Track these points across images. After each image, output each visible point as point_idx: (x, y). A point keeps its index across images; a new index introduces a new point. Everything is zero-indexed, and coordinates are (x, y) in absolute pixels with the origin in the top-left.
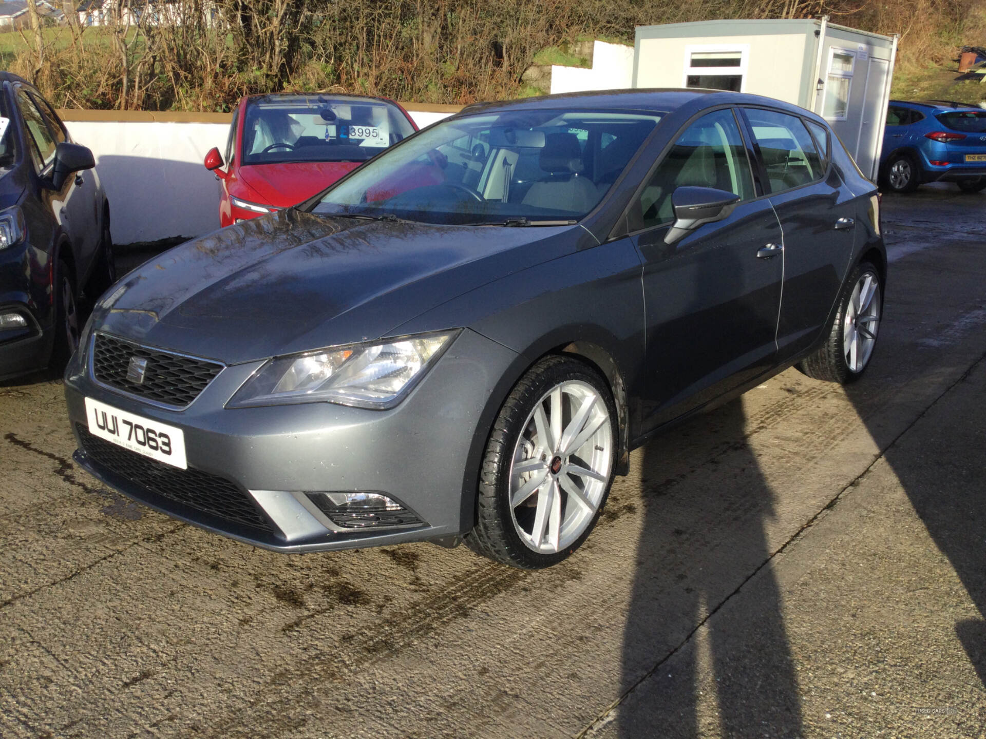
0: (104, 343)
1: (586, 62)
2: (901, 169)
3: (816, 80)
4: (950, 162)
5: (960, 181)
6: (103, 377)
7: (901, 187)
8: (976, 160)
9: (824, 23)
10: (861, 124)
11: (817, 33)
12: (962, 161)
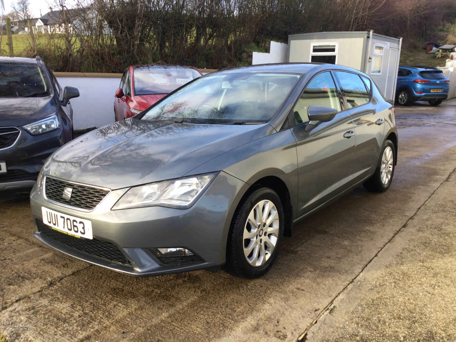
0: (50, 181)
1: (267, 50)
2: (403, 95)
3: (368, 58)
4: (424, 92)
5: (429, 101)
6: (50, 197)
7: (404, 103)
8: (436, 91)
9: (371, 33)
10: (387, 76)
11: (368, 37)
12: (430, 92)
